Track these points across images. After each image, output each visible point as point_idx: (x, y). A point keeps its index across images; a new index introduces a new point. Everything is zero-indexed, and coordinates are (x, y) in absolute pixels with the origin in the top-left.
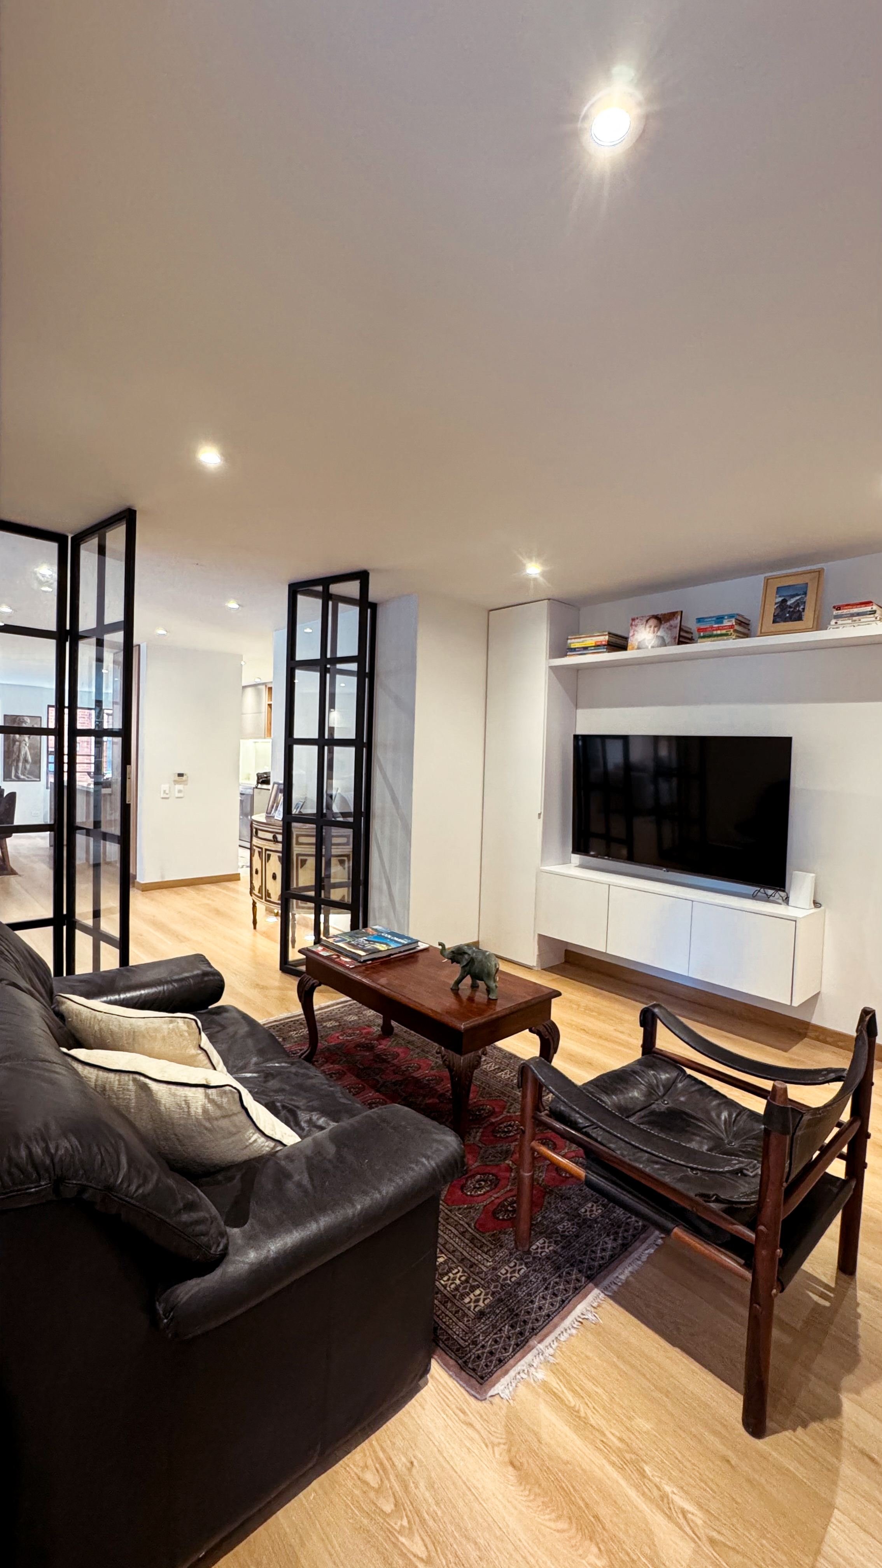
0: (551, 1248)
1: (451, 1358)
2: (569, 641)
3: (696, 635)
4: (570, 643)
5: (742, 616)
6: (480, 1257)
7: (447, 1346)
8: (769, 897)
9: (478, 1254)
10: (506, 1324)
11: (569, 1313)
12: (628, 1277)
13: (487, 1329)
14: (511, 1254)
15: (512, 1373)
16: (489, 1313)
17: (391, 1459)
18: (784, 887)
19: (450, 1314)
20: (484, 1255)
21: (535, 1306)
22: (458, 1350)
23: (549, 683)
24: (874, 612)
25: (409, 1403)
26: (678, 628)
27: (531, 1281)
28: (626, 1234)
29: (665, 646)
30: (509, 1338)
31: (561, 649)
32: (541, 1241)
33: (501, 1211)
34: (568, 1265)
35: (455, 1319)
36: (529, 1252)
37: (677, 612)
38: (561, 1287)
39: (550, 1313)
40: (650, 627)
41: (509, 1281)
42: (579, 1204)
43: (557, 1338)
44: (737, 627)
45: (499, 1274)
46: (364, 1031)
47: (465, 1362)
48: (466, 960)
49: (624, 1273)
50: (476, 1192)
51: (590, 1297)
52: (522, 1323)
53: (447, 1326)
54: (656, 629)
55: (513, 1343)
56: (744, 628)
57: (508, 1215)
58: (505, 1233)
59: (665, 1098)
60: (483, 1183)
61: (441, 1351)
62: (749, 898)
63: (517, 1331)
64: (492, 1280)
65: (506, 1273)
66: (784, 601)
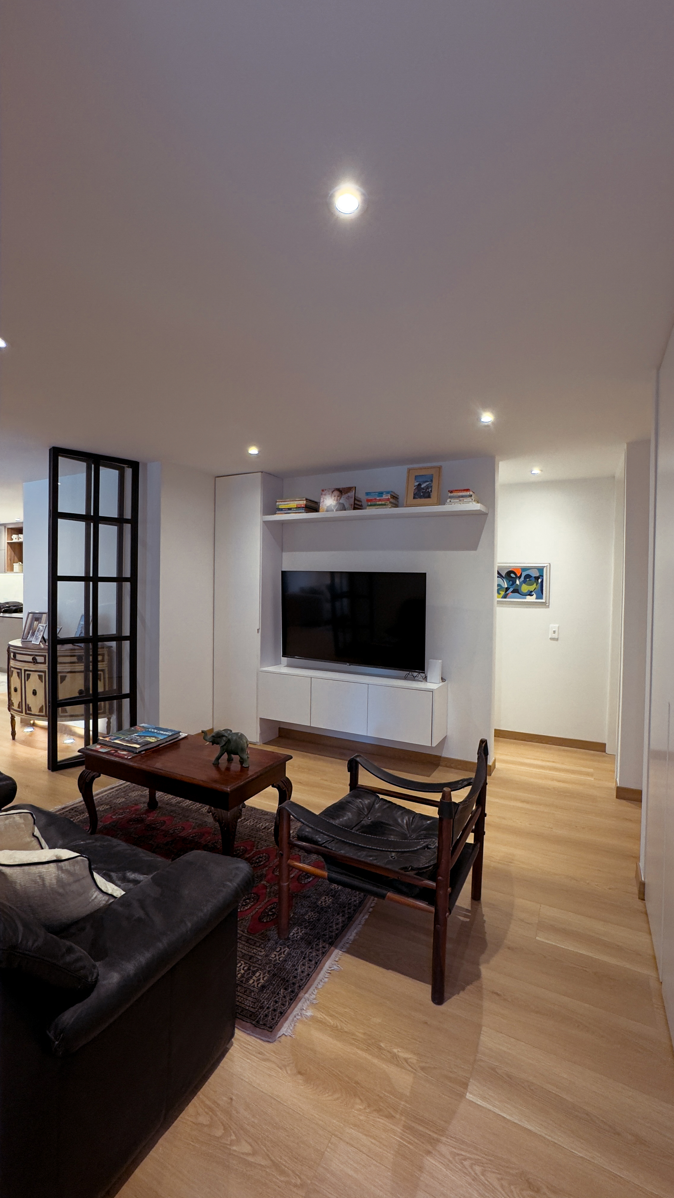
0: (303, 932)
1: (247, 1022)
2: (277, 503)
3: (364, 503)
4: (279, 505)
5: (394, 493)
6: (255, 950)
7: (243, 1016)
8: (414, 677)
9: (254, 949)
10: (281, 989)
11: (322, 969)
12: (354, 937)
13: (268, 996)
14: (276, 943)
15: (291, 1018)
16: (268, 986)
17: (216, 1102)
18: (424, 670)
19: (241, 995)
20: (257, 948)
21: (299, 971)
22: (251, 1016)
23: (263, 533)
24: (471, 496)
25: (222, 1062)
26: (354, 498)
27: (293, 956)
28: (349, 911)
29: (345, 510)
30: (285, 997)
31: (271, 508)
32: (296, 929)
33: (265, 916)
34: (316, 940)
35: (245, 996)
36: (288, 939)
37: (352, 487)
38: (314, 954)
39: (309, 973)
40: (335, 496)
41: (278, 961)
42: (317, 899)
43: (316, 987)
44: (392, 500)
45: (271, 958)
46: (133, 809)
47: (258, 1022)
48: (224, 741)
49: (351, 935)
50: (244, 908)
51: (333, 956)
52: (292, 985)
53: (240, 1002)
54: (339, 498)
55: (288, 999)
56: (395, 501)
57: (270, 918)
58: (270, 930)
59: (369, 816)
60: (248, 901)
61: (239, 1020)
62: (403, 679)
63: (289, 991)
64: (266, 963)
65: (275, 957)
66: (420, 485)
